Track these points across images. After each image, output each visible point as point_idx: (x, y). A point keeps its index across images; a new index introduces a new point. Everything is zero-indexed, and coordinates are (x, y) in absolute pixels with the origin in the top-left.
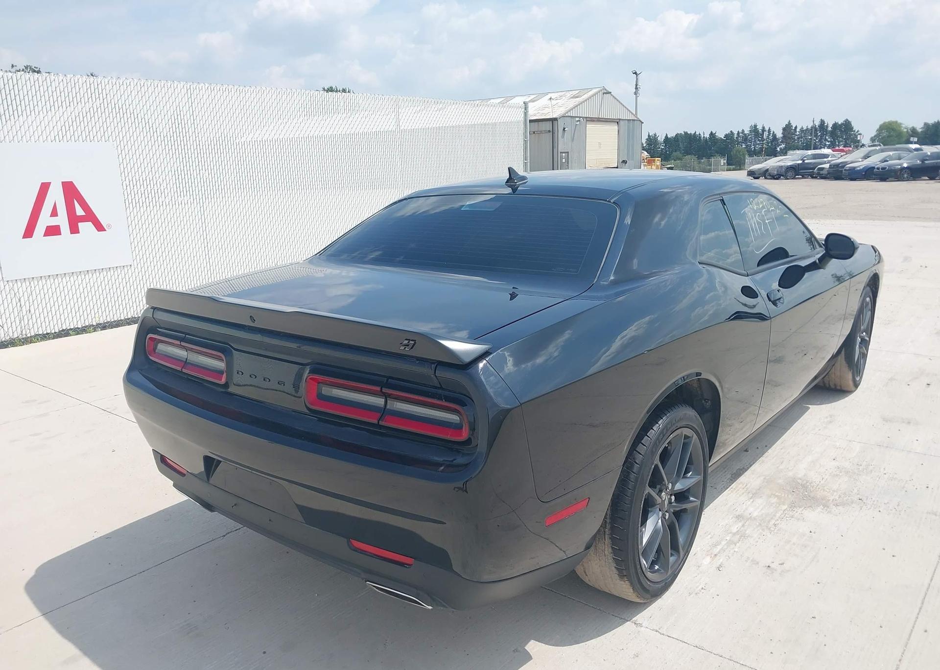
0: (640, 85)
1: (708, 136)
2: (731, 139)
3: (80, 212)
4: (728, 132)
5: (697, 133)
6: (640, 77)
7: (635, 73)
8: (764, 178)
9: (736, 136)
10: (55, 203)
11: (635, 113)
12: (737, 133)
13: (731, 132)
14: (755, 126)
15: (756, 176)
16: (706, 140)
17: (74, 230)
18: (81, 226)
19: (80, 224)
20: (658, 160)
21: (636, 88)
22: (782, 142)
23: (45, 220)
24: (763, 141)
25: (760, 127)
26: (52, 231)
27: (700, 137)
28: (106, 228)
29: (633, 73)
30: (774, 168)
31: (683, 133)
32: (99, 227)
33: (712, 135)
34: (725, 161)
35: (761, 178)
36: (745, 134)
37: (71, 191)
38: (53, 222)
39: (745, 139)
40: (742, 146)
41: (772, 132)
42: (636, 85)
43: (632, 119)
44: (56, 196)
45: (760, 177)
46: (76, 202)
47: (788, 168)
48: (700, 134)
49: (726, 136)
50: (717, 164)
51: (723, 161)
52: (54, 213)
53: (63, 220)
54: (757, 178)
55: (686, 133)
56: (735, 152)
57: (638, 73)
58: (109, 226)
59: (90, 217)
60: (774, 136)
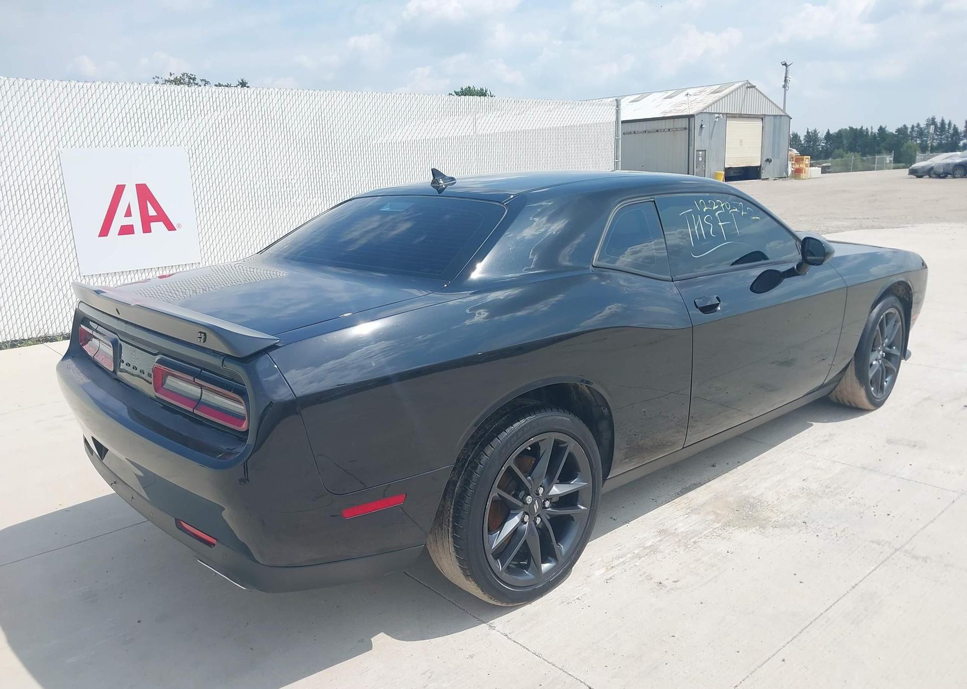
0: (790, 77)
1: (877, 131)
2: (903, 134)
3: (152, 212)
4: (900, 126)
5: (864, 128)
6: (790, 68)
7: (785, 64)
8: (928, 176)
9: (909, 130)
10: (129, 204)
11: (783, 109)
12: (911, 127)
13: (905, 126)
14: (933, 119)
15: (919, 175)
16: (874, 136)
17: (147, 229)
18: (153, 225)
19: (152, 224)
20: (807, 158)
21: (786, 81)
23: (119, 220)
24: (942, 136)
25: (938, 121)
26: (127, 230)
27: (867, 133)
28: (176, 228)
29: (783, 65)
30: (939, 166)
31: (848, 129)
32: (170, 227)
33: (881, 129)
34: (892, 159)
35: (925, 177)
36: (921, 129)
37: (144, 193)
38: (127, 221)
39: (921, 133)
40: (916, 141)
41: (953, 126)
42: (786, 77)
43: (779, 114)
44: (130, 197)
45: (923, 176)
46: (148, 203)
47: (957, 165)
48: (867, 129)
49: (899, 130)
50: (882, 161)
51: (889, 159)
52: (128, 214)
53: (136, 220)
54: (921, 177)
55: (851, 128)
56: (905, 148)
57: (788, 64)
58: (179, 225)
59: (162, 217)
60: (955, 129)
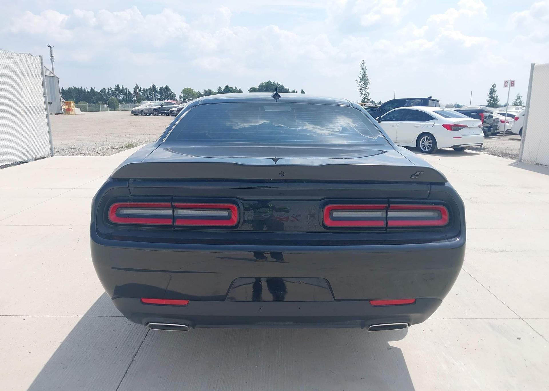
0: (54, 54)
1: (90, 90)
2: (104, 93)
4: (102, 88)
5: (83, 88)
6: (53, 49)
7: (50, 46)
8: (141, 115)
9: (107, 91)
11: (52, 72)
12: (107, 89)
13: (104, 88)
14: (118, 86)
16: (89, 93)
20: (73, 103)
21: (51, 56)
22: (134, 96)
24: (123, 95)
25: (120, 87)
27: (85, 91)
29: (48, 47)
30: (146, 110)
31: (73, 87)
33: (92, 89)
34: (107, 105)
35: (139, 115)
36: (113, 90)
39: (113, 93)
40: (111, 97)
41: (128, 90)
42: (51, 54)
43: (51, 75)
45: (138, 114)
47: (154, 110)
48: (84, 89)
49: (101, 91)
50: (104, 107)
51: (106, 106)
54: (137, 115)
55: (75, 88)
56: (110, 100)
57: (51, 47)
60: (130, 92)
